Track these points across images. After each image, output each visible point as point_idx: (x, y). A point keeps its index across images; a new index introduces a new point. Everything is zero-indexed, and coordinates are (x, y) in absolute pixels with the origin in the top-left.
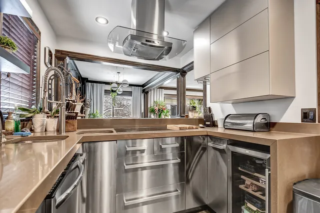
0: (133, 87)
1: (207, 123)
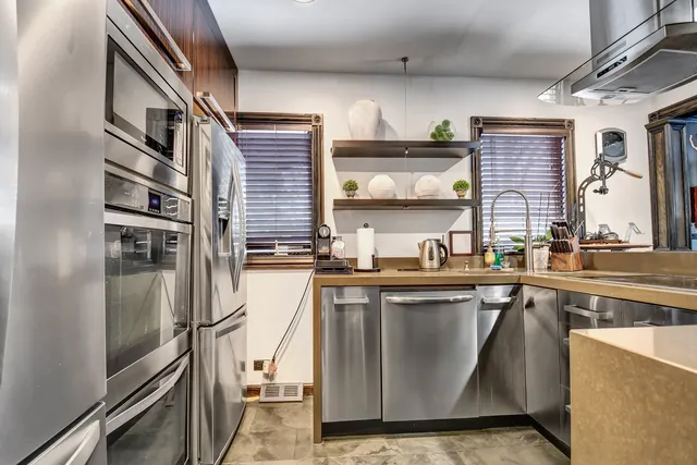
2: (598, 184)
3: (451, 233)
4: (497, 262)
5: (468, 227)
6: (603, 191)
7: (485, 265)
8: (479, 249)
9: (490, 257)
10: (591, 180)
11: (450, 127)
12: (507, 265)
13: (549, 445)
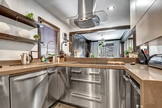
0: (114, 41)
1: (141, 61)
2: (65, 44)
3: (31, 52)
4: (45, 61)
5: (37, 50)
6: (66, 45)
7: (42, 61)
8: (40, 57)
9: (43, 59)
10: (63, 42)
11: (33, 16)
12: (48, 61)
13: (64, 105)
